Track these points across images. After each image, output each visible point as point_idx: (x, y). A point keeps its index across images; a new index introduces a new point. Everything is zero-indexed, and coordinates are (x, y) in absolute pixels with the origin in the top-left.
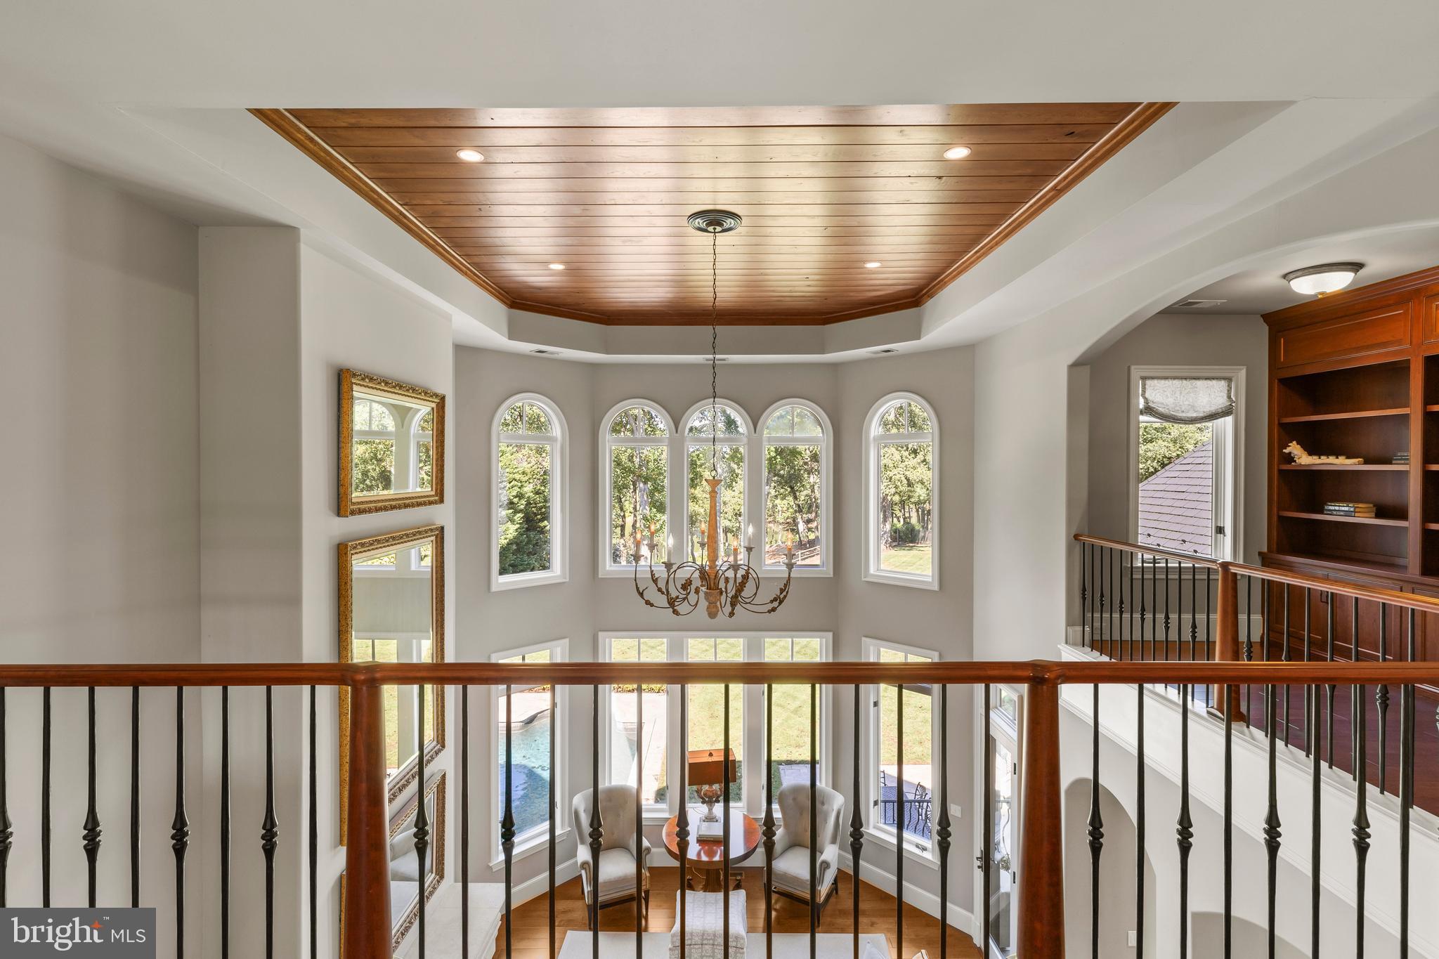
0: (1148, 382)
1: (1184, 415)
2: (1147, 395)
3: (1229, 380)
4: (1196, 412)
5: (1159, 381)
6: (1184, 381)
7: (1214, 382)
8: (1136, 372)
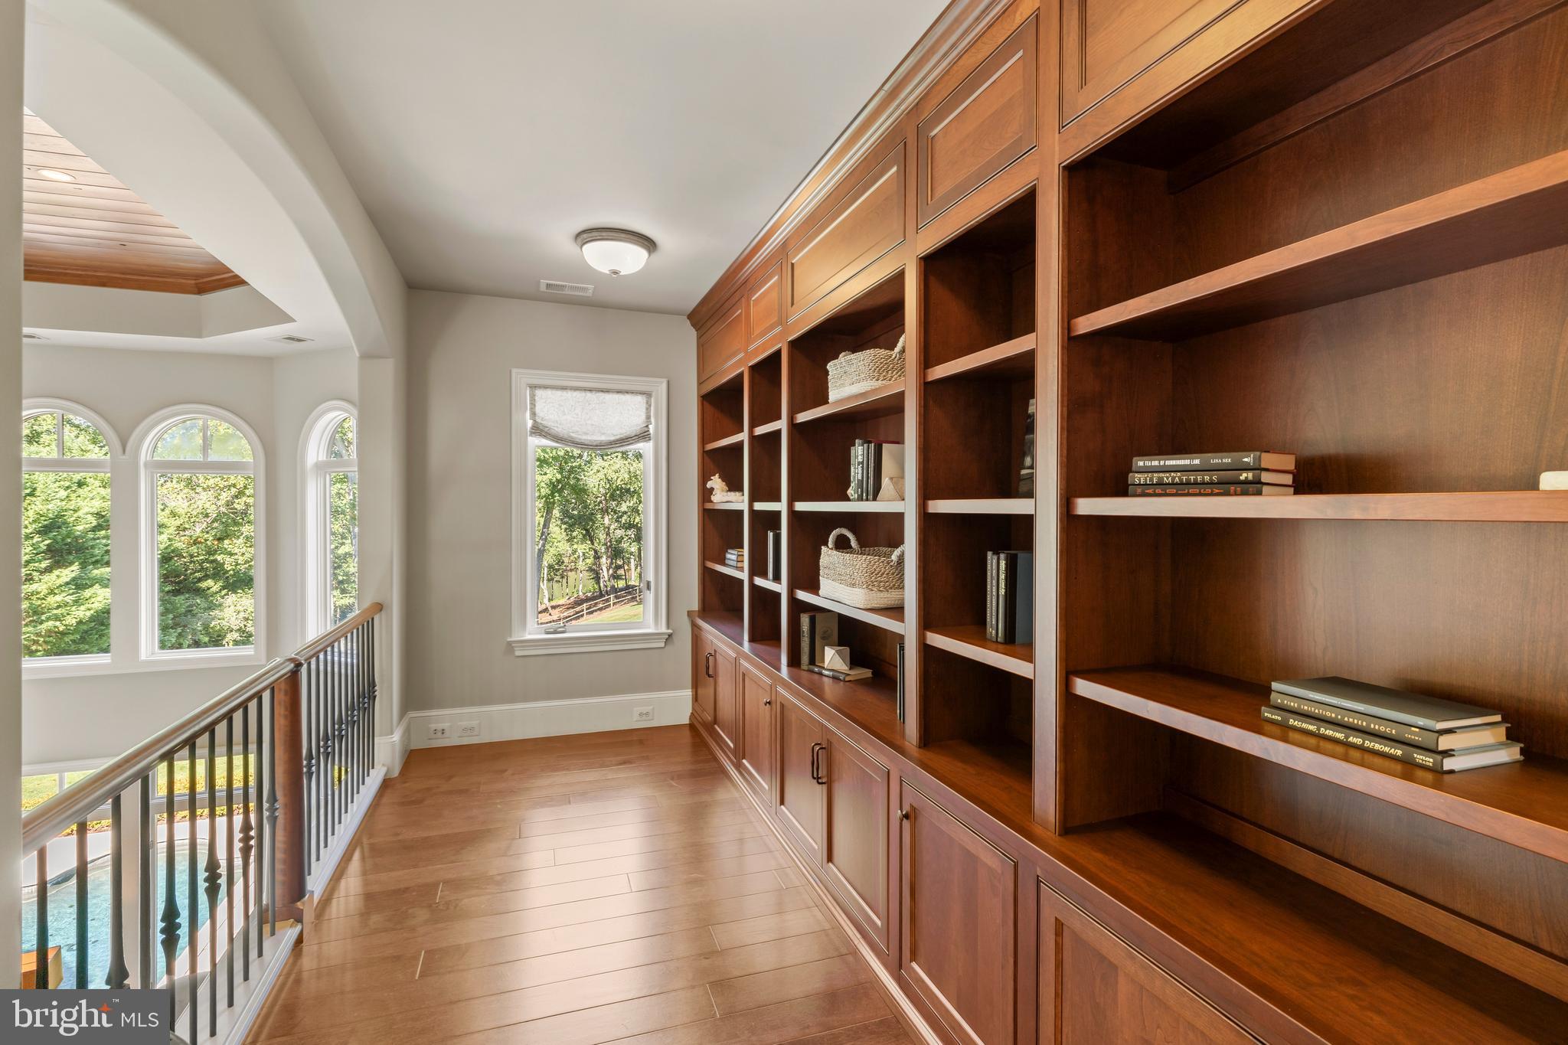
0: (539, 393)
1: (589, 438)
2: (538, 409)
3: (648, 395)
4: (604, 434)
5: (554, 392)
6: (589, 394)
7: (628, 397)
8: (521, 378)
